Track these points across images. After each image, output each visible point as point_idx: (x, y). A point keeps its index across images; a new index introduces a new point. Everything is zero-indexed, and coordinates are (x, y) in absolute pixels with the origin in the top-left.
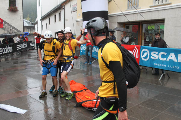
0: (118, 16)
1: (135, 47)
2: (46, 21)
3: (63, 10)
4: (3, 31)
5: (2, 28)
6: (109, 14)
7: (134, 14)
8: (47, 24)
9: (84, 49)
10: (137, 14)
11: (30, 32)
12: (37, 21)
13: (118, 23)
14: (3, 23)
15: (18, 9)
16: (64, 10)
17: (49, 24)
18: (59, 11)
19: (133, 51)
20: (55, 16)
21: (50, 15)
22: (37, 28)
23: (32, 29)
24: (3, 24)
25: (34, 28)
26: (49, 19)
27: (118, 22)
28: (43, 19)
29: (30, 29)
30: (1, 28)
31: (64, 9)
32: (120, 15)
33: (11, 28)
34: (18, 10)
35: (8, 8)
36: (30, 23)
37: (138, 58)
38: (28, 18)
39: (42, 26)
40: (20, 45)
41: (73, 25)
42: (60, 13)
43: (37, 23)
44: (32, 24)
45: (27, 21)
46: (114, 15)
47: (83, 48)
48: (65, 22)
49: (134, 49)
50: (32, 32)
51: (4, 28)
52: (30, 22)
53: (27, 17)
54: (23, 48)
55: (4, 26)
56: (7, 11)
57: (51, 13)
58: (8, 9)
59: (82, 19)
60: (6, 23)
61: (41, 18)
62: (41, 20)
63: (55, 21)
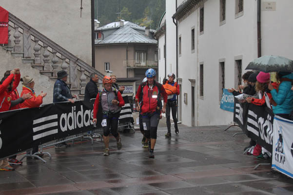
2: (192, 20)
4: (8, 55)
5: (6, 44)
8: (193, 31)
11: (143, 64)
12: (165, 26)
17: (202, 29)
22: (165, 46)
23: (150, 51)
24: (8, 30)
25: (155, 47)
26: (202, 11)
29: (146, 52)
36: (147, 33)
38: (144, 20)
39: (179, 39)
40: (55, 117)
43: (163, 31)
44: (153, 36)
45: (139, 27)
48: (263, 13)
50: (151, 63)
51: (13, 44)
52: (148, 28)
53: (143, 17)
54: (71, 128)
55: (12, 38)
61: (175, 12)
62: (173, 18)
63: (223, 16)
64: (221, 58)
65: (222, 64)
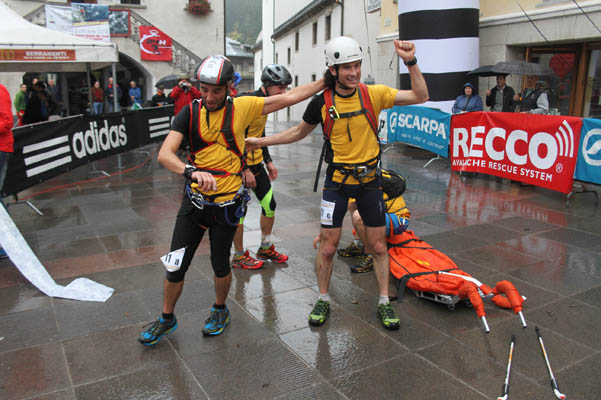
0: (508, 24)
1: (565, 123)
2: (288, 41)
3: (339, 8)
4: (172, 68)
5: (170, 61)
6: (481, 20)
7: (566, 16)
8: (289, 50)
9: (400, 124)
10: (574, 18)
12: (261, 43)
13: (510, 47)
14: (173, 47)
15: (212, 7)
16: (343, 7)
17: (297, 49)
18: (327, 12)
19: (557, 135)
20: (315, 25)
21: (301, 23)
22: (262, 60)
23: (245, 64)
24: (171, 51)
25: (250, 61)
26: (297, 35)
27: (510, 43)
28: (279, 35)
29: (241, 64)
30: (166, 61)
31: (342, 4)
32: (515, 21)
33: (193, 61)
34: (212, 11)
35: (184, 6)
36: (242, 47)
37: (571, 156)
38: (235, 33)
39: (276, 56)
41: (369, 52)
42: (328, 19)
43: (259, 47)
44: (248, 49)
45: (234, 42)
46: (497, 23)
47: (398, 121)
49: (561, 129)
50: (245, 74)
51: (175, 61)
52: (242, 43)
53: (233, 30)
55: (174, 57)
56: (184, 13)
57: (302, 17)
58: (185, 9)
59: (398, 33)
60: (179, 46)
61: (272, 33)
62: (272, 37)
63: (315, 41)
64: (313, 72)
65: (314, 77)
